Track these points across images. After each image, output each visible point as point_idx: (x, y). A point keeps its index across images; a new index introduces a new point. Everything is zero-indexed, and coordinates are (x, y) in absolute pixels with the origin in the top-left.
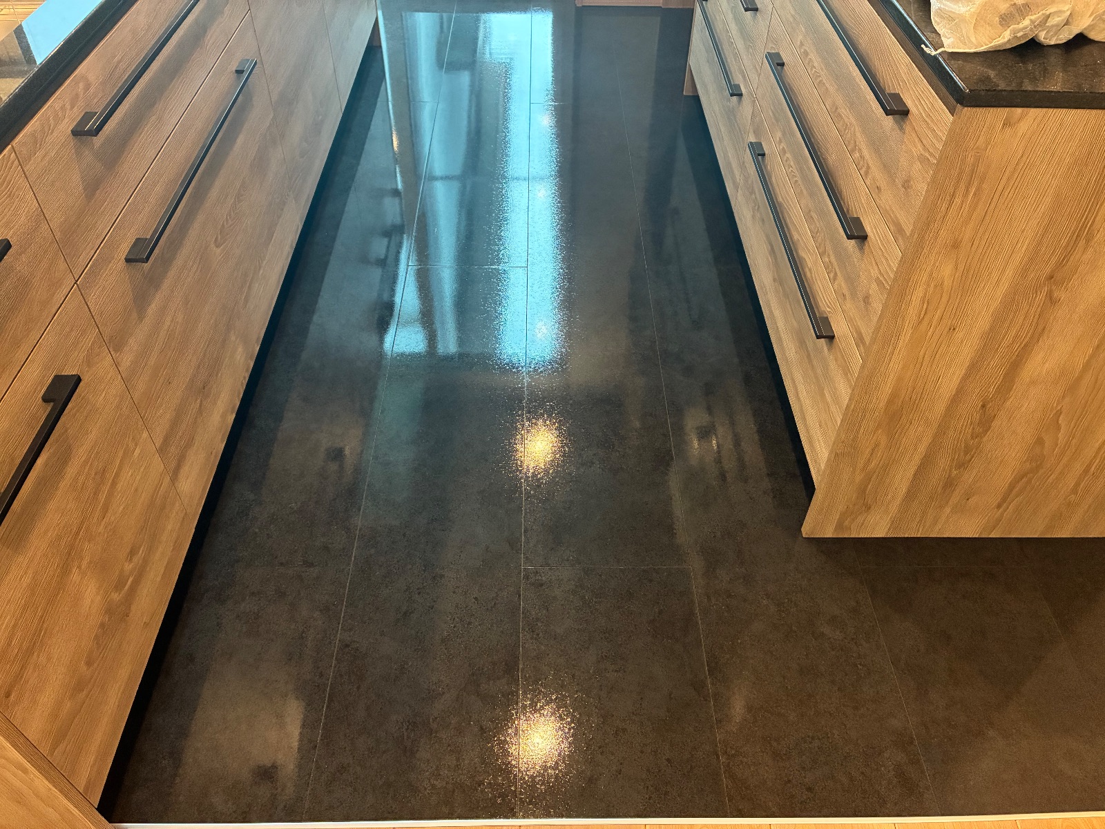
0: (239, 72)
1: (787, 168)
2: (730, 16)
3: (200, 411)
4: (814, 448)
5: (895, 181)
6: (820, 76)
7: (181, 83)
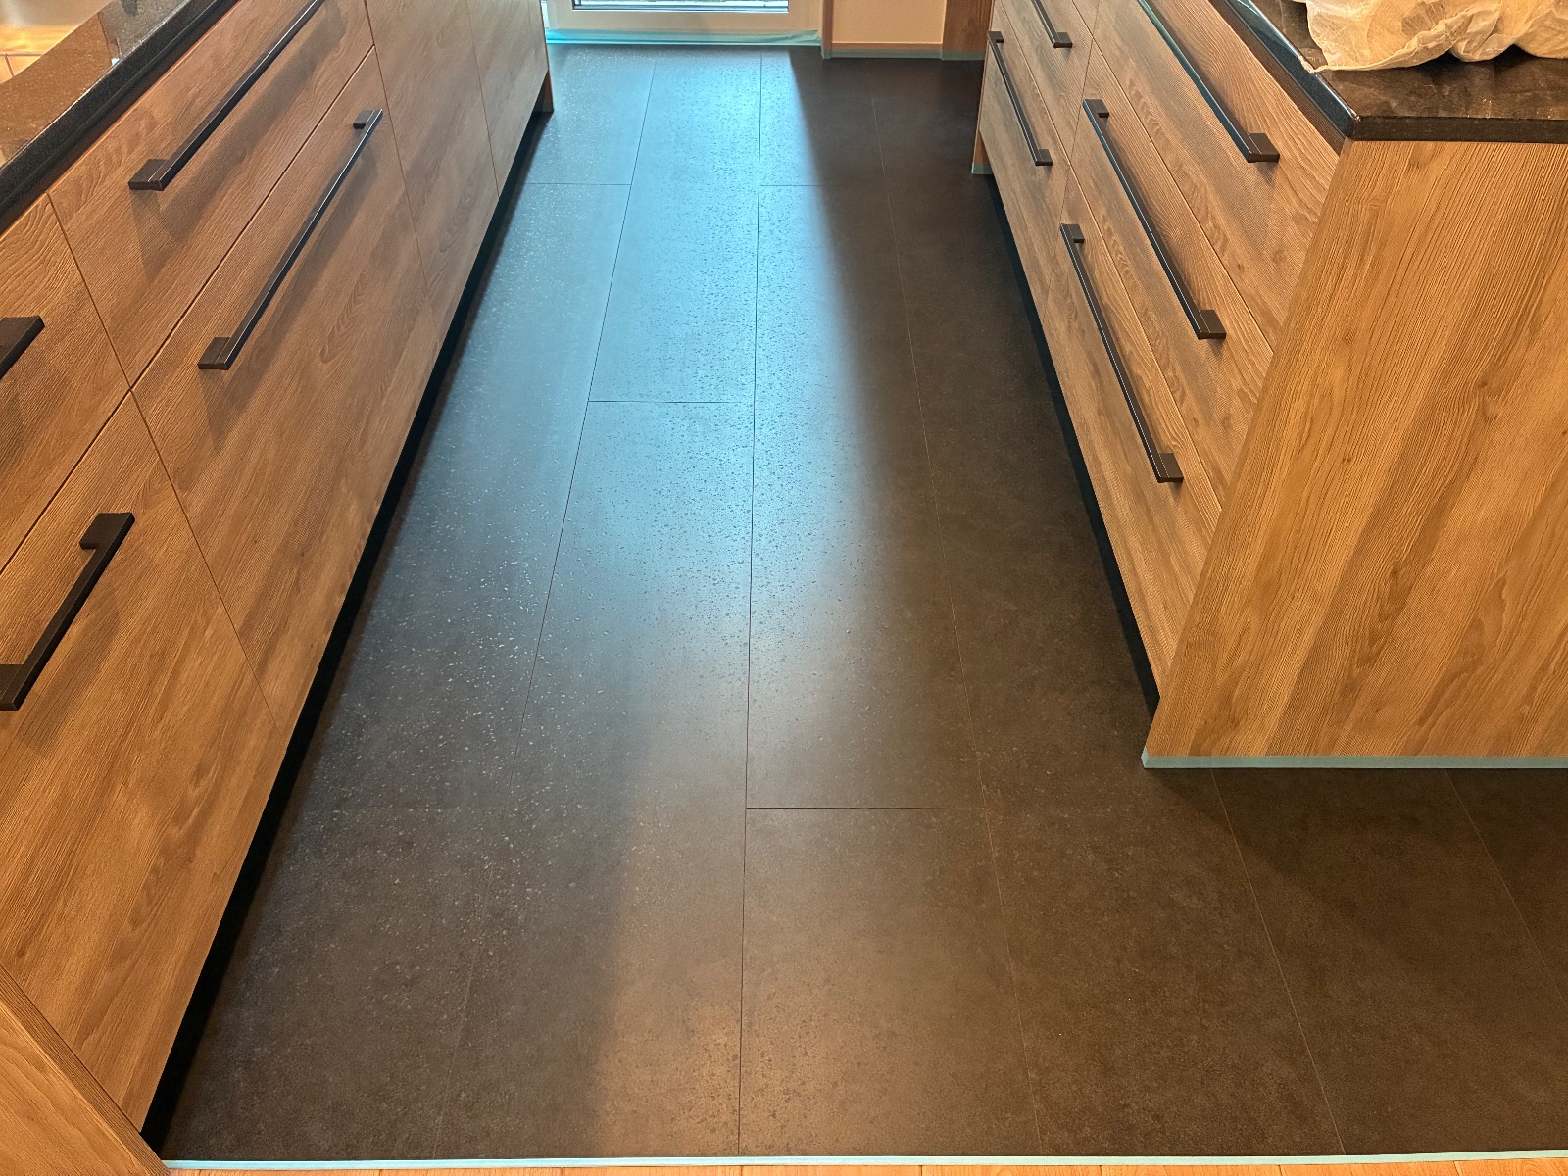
0: (359, 127)
1: (1114, 255)
2: (1035, 60)
3: (296, 586)
4: (1157, 641)
5: (1261, 254)
6: (1158, 124)
7: (279, 133)
